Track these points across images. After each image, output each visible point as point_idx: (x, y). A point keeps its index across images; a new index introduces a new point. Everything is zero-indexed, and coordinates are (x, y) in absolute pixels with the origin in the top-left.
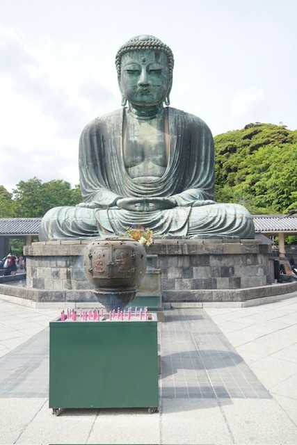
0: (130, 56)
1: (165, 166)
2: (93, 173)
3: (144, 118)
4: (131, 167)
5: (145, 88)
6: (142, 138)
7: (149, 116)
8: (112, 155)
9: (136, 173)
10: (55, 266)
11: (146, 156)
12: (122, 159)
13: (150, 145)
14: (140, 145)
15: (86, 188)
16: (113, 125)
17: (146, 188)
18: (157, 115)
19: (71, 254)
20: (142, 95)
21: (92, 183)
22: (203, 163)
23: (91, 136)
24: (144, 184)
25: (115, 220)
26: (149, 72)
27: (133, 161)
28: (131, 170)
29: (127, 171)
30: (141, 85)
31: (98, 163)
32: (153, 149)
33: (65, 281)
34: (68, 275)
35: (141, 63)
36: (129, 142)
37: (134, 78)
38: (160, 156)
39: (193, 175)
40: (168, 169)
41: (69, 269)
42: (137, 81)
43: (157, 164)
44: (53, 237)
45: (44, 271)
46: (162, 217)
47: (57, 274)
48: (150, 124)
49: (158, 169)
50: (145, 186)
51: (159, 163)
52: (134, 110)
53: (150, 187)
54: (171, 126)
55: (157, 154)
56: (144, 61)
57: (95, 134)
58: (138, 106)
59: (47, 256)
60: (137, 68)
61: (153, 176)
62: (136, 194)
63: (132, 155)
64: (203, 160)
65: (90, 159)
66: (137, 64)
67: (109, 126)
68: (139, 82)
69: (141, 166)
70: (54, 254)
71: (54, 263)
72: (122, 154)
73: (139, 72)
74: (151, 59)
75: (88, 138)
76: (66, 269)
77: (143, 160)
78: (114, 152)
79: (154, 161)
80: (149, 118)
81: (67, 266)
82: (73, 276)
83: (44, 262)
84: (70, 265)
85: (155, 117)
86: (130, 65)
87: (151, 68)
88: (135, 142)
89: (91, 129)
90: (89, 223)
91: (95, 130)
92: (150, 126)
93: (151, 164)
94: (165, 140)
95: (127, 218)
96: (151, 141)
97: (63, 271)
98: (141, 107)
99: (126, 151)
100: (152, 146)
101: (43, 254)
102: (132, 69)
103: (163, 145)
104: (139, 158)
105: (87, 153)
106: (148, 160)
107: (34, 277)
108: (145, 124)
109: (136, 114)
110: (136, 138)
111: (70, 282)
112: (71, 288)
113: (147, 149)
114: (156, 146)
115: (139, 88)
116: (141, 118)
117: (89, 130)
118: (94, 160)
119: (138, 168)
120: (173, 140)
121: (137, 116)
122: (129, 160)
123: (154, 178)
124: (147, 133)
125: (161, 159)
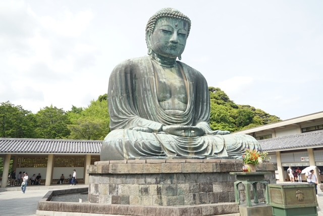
0: (166, 20)
1: (186, 103)
2: (127, 103)
3: (166, 66)
4: (162, 101)
5: (174, 45)
6: (168, 81)
7: (169, 65)
8: (145, 90)
9: (167, 107)
10: (144, 183)
11: (172, 94)
12: (155, 94)
13: (175, 87)
14: (169, 86)
15: (119, 114)
16: (145, 67)
17: (176, 119)
18: (174, 65)
19: (164, 172)
20: (171, 49)
21: (126, 111)
22: (205, 104)
23: (126, 73)
24: (174, 115)
25: (173, 143)
26: (178, 34)
27: (164, 97)
28: (163, 103)
29: (160, 104)
30: (172, 42)
31: (131, 95)
32: (178, 89)
33: (156, 197)
34: (159, 191)
35: (174, 27)
36: (160, 82)
37: (167, 36)
38: (183, 96)
39: (200, 112)
40: (189, 105)
41: (159, 186)
42: (169, 38)
43: (181, 101)
44: (129, 155)
45: (129, 188)
46: (204, 142)
47: (146, 191)
48: (171, 71)
49: (182, 105)
50: (175, 117)
51: (182, 100)
52: (159, 59)
53: (178, 118)
54: (187, 75)
55: (181, 94)
56: (176, 26)
57: (129, 72)
58: (163, 57)
59: (136, 174)
60: (171, 30)
61: (179, 110)
62: (168, 123)
63: (164, 93)
64: (205, 101)
65: (124, 91)
66: (171, 27)
67: (141, 67)
68: (171, 40)
69: (170, 101)
70: (145, 172)
71: (142, 180)
72: (155, 90)
73: (171, 33)
74: (181, 26)
75: (123, 74)
76: (156, 186)
77: (170, 97)
78: (149, 88)
79: (179, 98)
80: (169, 66)
81: (157, 183)
82: (164, 192)
83: (128, 180)
84: (160, 181)
85: (173, 67)
86: (166, 27)
87: (180, 32)
88: (164, 82)
89: (126, 67)
90: (155, 145)
91: (129, 69)
92: (171, 73)
93: (176, 101)
94: (185, 84)
95: (180, 142)
96: (175, 84)
97: (153, 188)
98: (165, 57)
99: (159, 88)
100: (177, 87)
101: (131, 172)
102: (167, 29)
103: (184, 87)
104: (168, 95)
105: (121, 86)
106: (175, 97)
107: (115, 194)
108: (167, 70)
109: (159, 62)
110: (164, 80)
111: (161, 198)
112: (161, 204)
113: (173, 89)
114: (180, 88)
115: (170, 44)
116: (164, 65)
117: (123, 68)
118: (127, 93)
119: (168, 103)
120: (190, 84)
121: (160, 64)
122: (161, 96)
123: (181, 112)
124: (170, 77)
125: (183, 97)
